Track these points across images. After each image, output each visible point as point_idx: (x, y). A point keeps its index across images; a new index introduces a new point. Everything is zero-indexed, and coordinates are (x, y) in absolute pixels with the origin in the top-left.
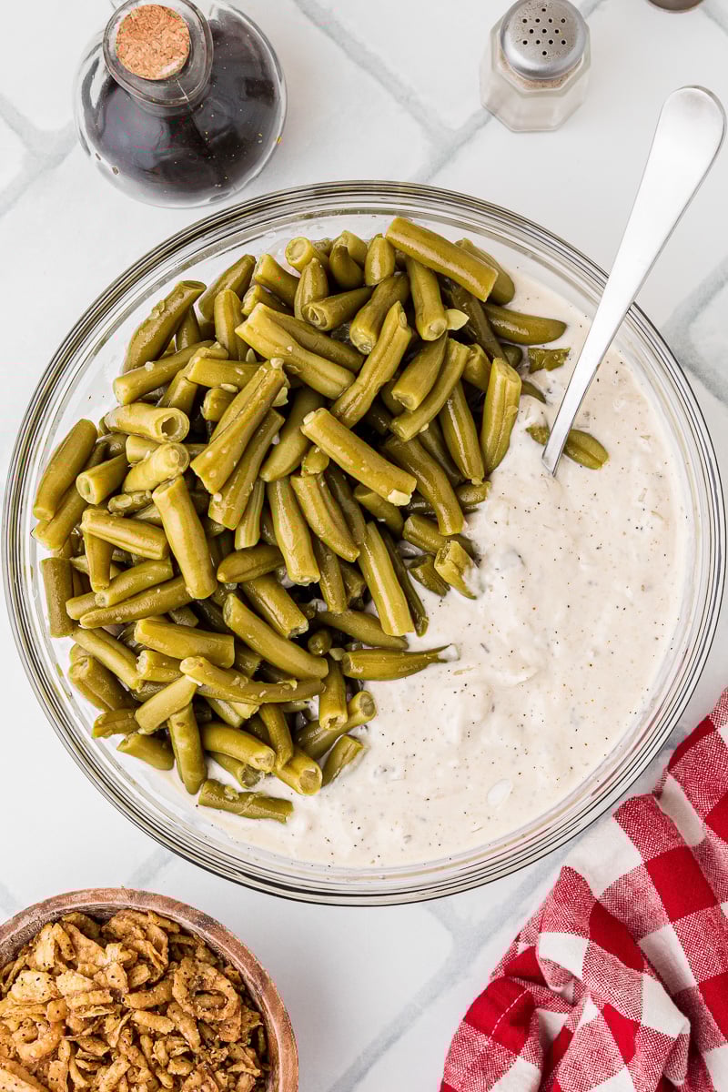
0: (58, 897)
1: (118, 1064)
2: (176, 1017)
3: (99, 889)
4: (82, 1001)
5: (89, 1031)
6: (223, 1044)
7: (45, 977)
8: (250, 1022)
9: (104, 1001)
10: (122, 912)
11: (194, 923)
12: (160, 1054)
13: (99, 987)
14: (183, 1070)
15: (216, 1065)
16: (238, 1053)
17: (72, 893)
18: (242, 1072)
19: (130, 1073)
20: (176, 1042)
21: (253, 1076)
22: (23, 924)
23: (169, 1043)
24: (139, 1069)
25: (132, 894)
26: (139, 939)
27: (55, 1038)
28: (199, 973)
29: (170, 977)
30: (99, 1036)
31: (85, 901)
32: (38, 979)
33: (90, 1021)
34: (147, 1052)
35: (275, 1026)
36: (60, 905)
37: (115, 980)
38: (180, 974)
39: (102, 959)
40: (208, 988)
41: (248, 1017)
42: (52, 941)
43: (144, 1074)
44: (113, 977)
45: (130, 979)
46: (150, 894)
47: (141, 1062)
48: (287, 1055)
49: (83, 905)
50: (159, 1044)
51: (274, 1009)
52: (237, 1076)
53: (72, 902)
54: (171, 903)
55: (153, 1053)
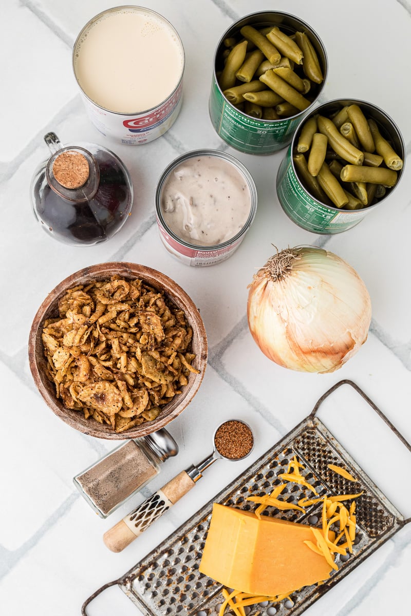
0: (34, 321)
1: (114, 343)
2: (114, 308)
3: (43, 303)
4: (78, 338)
5: (92, 345)
6: (138, 299)
7: (60, 349)
8: (137, 284)
9: (85, 330)
10: (59, 303)
11: (83, 276)
12: (123, 324)
13: (77, 329)
14: (135, 320)
15: (144, 308)
16: (146, 298)
17: (37, 315)
18: (155, 301)
19: (121, 341)
20: (122, 315)
21: (159, 298)
22: (34, 343)
23: (121, 318)
24: (122, 337)
25: (54, 292)
26: (73, 302)
27: (85, 359)
28: (105, 290)
29: (97, 302)
30: (98, 343)
31: (43, 312)
32: (59, 352)
33: (88, 341)
34: (118, 329)
35: (147, 275)
36: (37, 323)
37: (80, 320)
38: (99, 296)
39: (70, 322)
40: (113, 291)
41: (135, 284)
42: (48, 336)
43: (125, 335)
44: (79, 320)
45: (85, 315)
46: (59, 284)
47: (119, 334)
48: (161, 279)
49: (44, 314)
50: (118, 321)
51: (139, 270)
52: (155, 304)
53: (40, 318)
54: (69, 279)
55: (119, 326)
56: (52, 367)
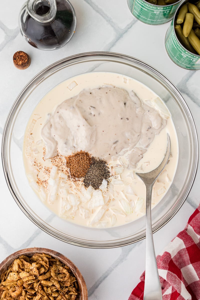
0: (18, 252)
1: (38, 296)
2: (53, 281)
3: (28, 248)
4: (27, 279)
5: (30, 287)
6: (66, 287)
7: (16, 274)
8: (73, 280)
9: (33, 279)
10: (35, 254)
11: (55, 255)
12: (49, 292)
13: (31, 275)
14: (56, 295)
15: (65, 293)
16: (71, 289)
17: (21, 250)
18: (72, 294)
19: (42, 298)
20: (54, 288)
21: (75, 295)
22: (9, 260)
23: (51, 288)
24: (44, 296)
25: (37, 249)
26: (41, 261)
27: (21, 290)
28: (58, 268)
29: (50, 270)
30: (32, 288)
31: (25, 252)
32: (14, 274)
33: (30, 284)
34: (46, 291)
35: (80, 281)
36: (18, 254)
37: (35, 273)
38: (52, 270)
39: (31, 268)
40: (61, 272)
41: (72, 279)
42: (17, 264)
43: (46, 297)
44: (35, 272)
45: (39, 272)
46: (42, 248)
47: (44, 294)
48: (84, 288)
49: (25, 253)
50: (49, 289)
51: (79, 276)
52: (71, 295)
53: (22, 253)
54: (48, 250)
55: (47, 291)
56: (7, 275)
